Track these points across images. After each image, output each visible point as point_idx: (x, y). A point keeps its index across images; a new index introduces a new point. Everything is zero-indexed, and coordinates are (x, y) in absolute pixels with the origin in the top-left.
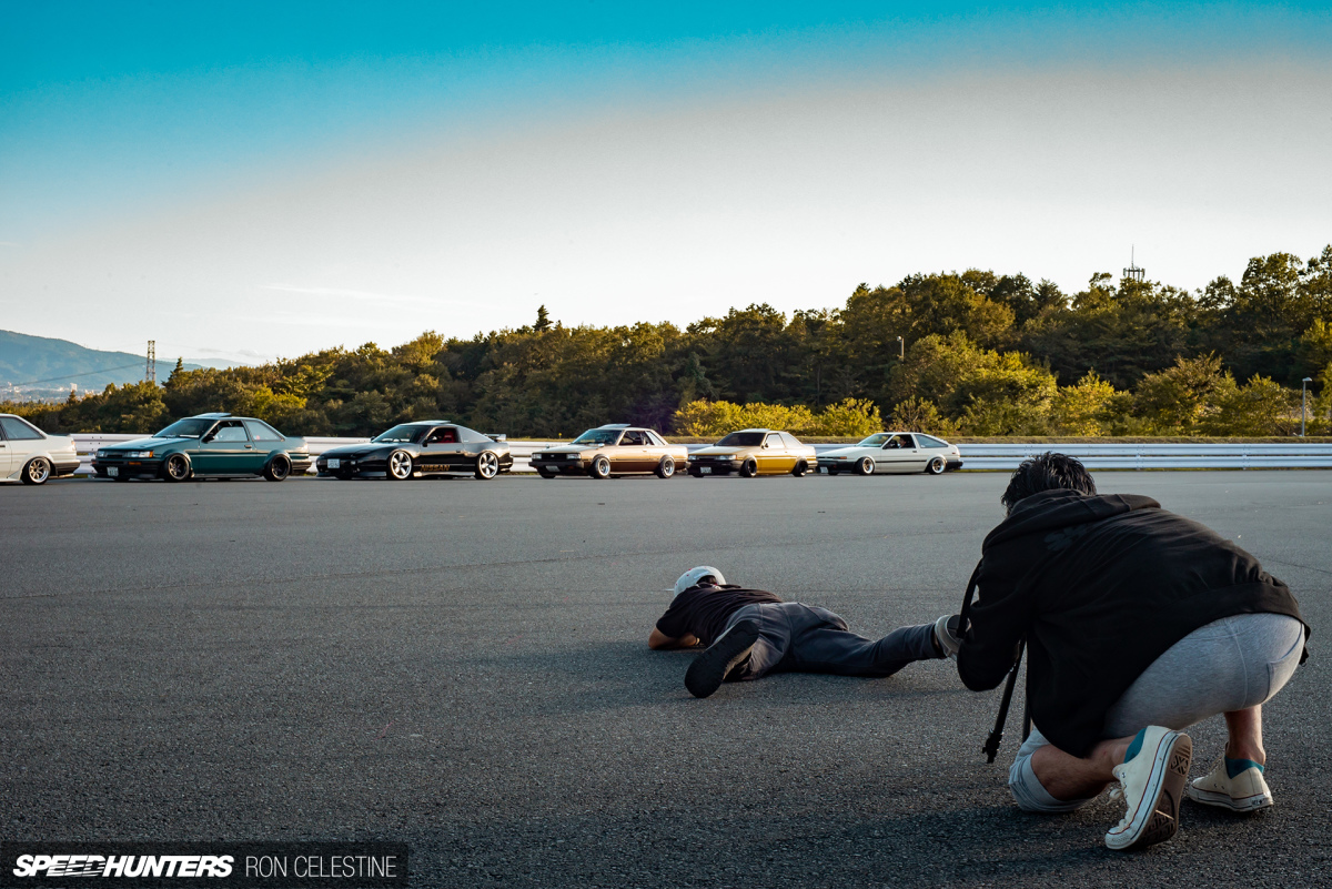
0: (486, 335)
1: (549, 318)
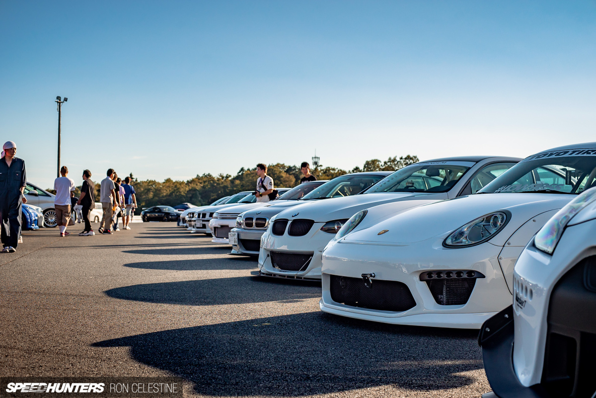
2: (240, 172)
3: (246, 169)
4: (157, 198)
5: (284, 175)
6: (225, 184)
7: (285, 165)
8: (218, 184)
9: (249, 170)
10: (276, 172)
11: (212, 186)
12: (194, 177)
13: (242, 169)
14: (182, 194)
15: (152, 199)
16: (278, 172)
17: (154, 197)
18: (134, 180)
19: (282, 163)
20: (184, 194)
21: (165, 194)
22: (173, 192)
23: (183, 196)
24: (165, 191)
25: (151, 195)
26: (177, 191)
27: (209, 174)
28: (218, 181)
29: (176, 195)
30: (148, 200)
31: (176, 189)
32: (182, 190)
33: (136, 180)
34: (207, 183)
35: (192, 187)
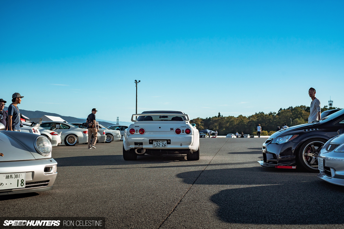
0: (208, 118)
1: (220, 114)
2: (279, 111)
3: (283, 109)
4: (231, 126)
5: (303, 112)
6: (270, 118)
7: (306, 106)
8: (265, 118)
9: (284, 109)
10: (298, 111)
11: (262, 119)
12: (254, 114)
13: (281, 109)
14: (245, 123)
15: (228, 126)
16: (300, 111)
17: (229, 126)
18: (221, 116)
19: (304, 105)
20: (246, 124)
21: (235, 124)
22: (240, 123)
23: (245, 124)
24: (235, 122)
25: (228, 125)
26: (242, 122)
27: (262, 112)
28: (265, 116)
29: (242, 125)
30: (227, 127)
31: (241, 121)
32: (245, 121)
33: (222, 116)
34: (259, 117)
35: (251, 120)
